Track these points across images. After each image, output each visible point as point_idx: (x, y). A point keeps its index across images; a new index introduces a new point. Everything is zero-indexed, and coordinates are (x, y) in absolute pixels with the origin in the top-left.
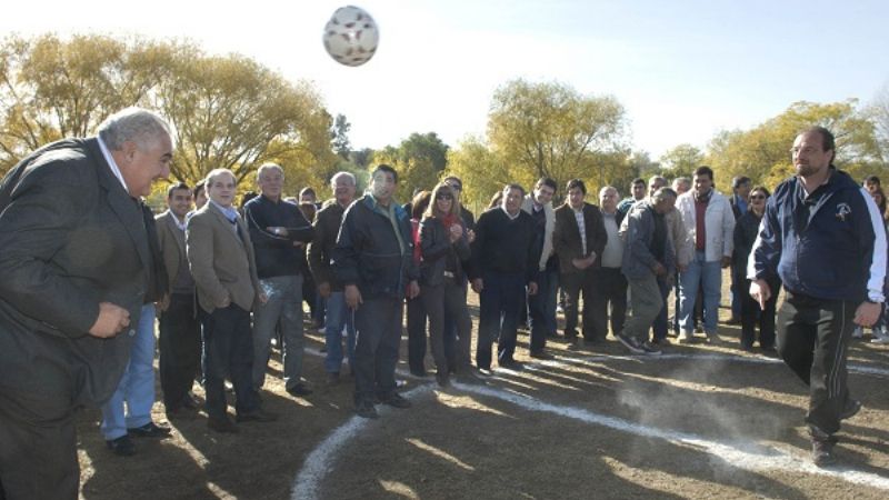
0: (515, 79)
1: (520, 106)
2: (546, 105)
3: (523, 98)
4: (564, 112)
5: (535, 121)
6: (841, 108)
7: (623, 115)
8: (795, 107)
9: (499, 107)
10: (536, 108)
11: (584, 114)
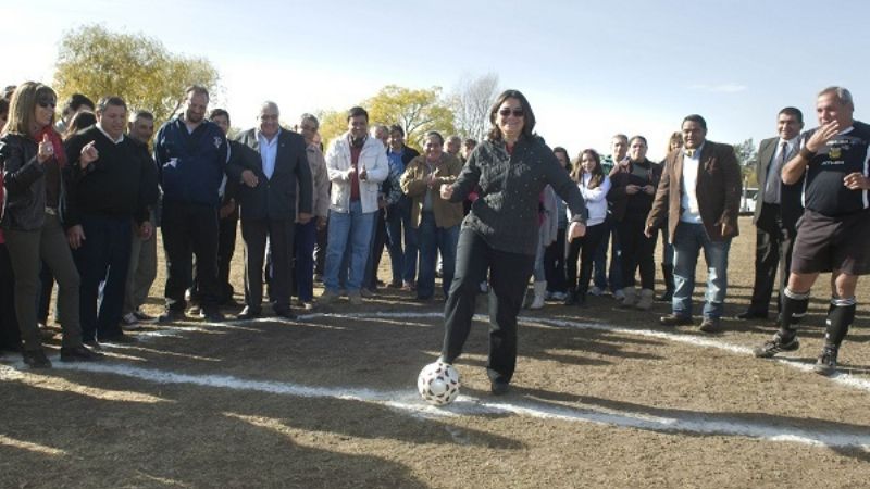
0: (92, 26)
1: (96, 57)
2: (129, 60)
3: (101, 50)
4: (151, 71)
5: (115, 78)
6: (427, 96)
7: (218, 82)
8: (387, 91)
9: (71, 57)
10: (117, 63)
11: (174, 75)
